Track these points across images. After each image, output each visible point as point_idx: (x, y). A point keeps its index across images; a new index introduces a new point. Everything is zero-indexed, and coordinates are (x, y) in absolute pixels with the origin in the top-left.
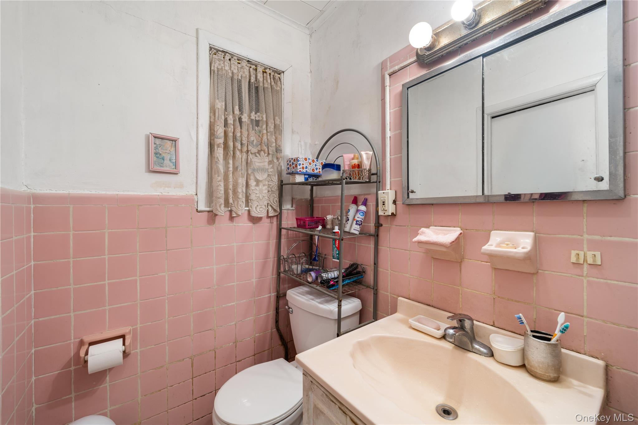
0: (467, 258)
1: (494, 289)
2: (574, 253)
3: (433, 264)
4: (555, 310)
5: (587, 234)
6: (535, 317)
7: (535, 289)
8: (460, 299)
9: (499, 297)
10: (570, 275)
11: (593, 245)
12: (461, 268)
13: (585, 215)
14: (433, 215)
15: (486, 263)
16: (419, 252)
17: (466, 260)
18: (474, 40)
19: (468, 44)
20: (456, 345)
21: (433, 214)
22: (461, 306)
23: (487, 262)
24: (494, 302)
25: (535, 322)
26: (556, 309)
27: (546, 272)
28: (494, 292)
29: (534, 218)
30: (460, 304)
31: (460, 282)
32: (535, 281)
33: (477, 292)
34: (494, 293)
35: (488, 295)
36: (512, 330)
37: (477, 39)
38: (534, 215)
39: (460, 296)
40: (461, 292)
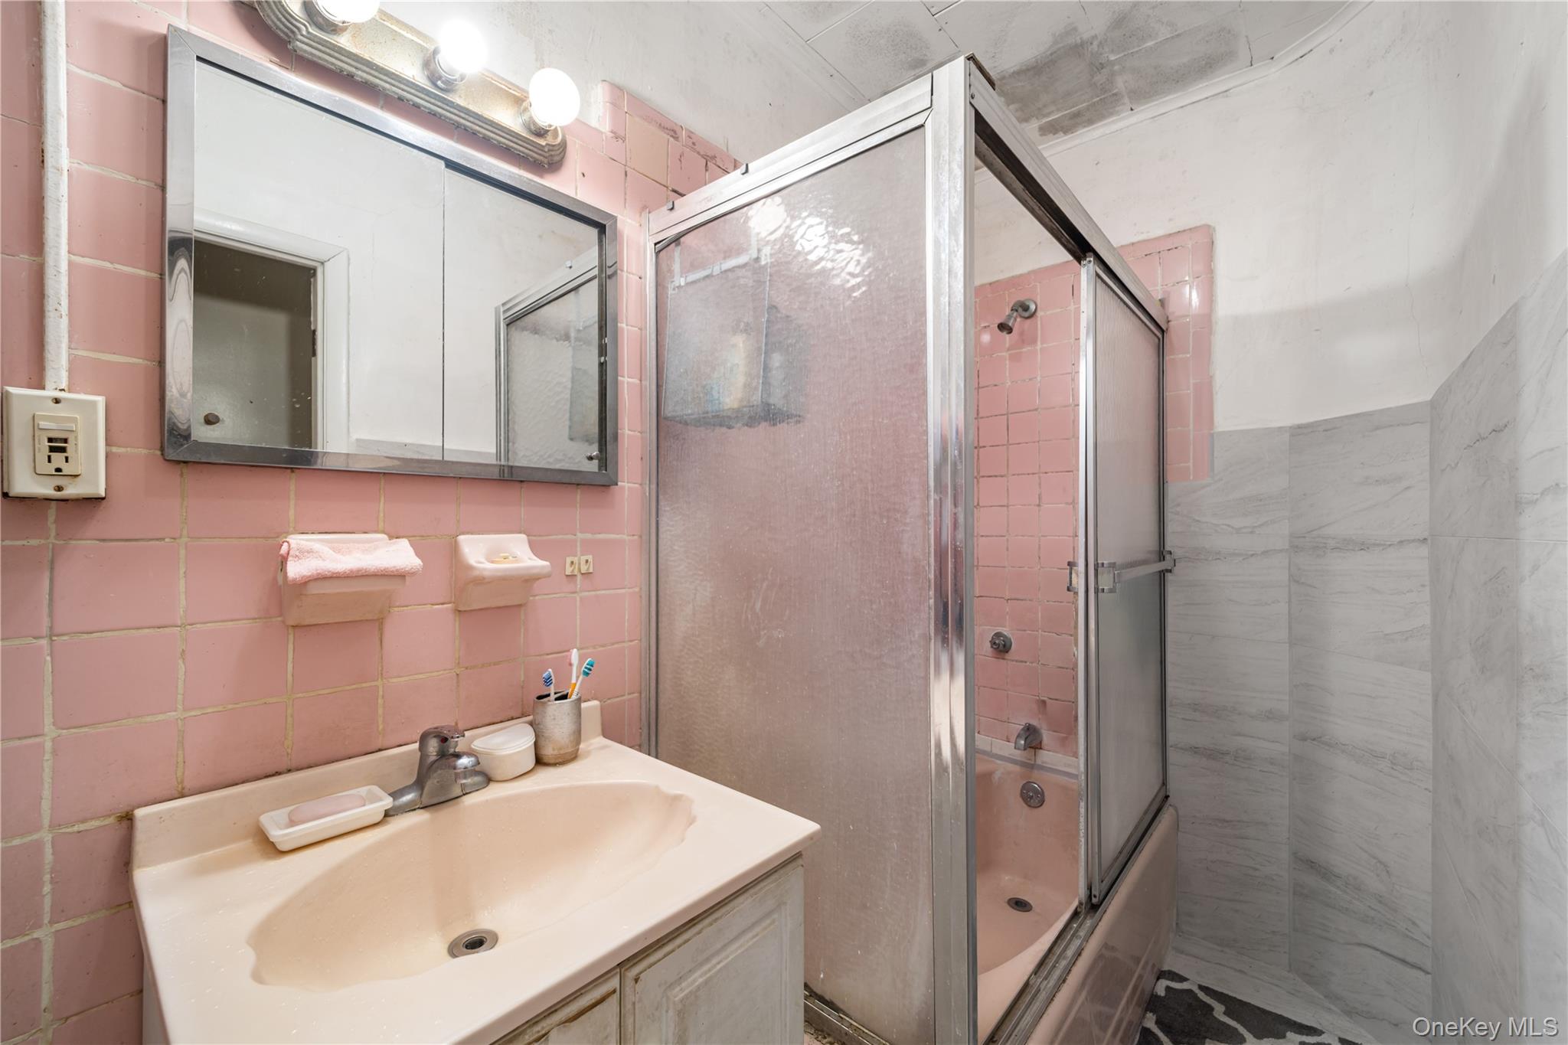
0: (398, 604)
1: (457, 656)
2: (569, 560)
3: (291, 646)
4: (548, 654)
5: (580, 532)
6: (522, 679)
7: (522, 630)
8: (380, 711)
9: (467, 668)
10: (563, 595)
11: (588, 546)
12: (381, 635)
13: (578, 505)
14: (292, 503)
15: (441, 606)
16: (232, 620)
17: (396, 609)
18: (434, 115)
19: (419, 108)
20: (426, 807)
21: (292, 496)
22: (381, 727)
23: (442, 604)
24: (458, 682)
25: (522, 687)
26: (549, 652)
27: (537, 598)
28: (457, 662)
29: (522, 509)
30: (380, 722)
31: (380, 668)
32: (523, 617)
33: (421, 676)
34: (459, 663)
35: (447, 672)
36: (487, 722)
37: (440, 118)
38: (522, 503)
39: (380, 701)
40: (381, 693)
